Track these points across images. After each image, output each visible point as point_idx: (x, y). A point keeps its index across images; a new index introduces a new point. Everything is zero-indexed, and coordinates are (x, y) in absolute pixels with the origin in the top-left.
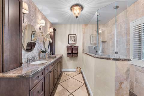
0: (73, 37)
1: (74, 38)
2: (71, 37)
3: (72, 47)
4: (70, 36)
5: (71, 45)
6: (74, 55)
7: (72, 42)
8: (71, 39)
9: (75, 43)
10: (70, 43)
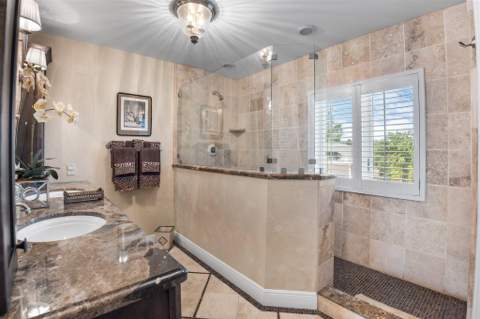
0: (136, 107)
1: (144, 108)
2: (127, 102)
3: (138, 148)
4: (123, 99)
5: (130, 139)
6: (144, 178)
7: (135, 124)
8: (126, 114)
9: (146, 129)
10: (123, 128)
